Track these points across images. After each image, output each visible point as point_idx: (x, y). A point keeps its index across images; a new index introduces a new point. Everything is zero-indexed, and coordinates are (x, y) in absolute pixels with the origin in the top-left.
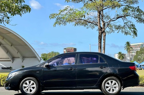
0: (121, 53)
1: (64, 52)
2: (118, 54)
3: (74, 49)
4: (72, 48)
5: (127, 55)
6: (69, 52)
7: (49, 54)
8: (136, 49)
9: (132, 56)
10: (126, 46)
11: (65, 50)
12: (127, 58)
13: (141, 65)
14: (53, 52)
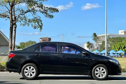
0: (89, 42)
1: (40, 41)
2: (87, 43)
3: (49, 38)
4: (47, 38)
5: (94, 45)
6: (44, 41)
7: (27, 43)
8: (103, 39)
9: (98, 45)
10: (93, 36)
11: (41, 40)
12: (95, 47)
13: (101, 53)
14: (30, 42)
